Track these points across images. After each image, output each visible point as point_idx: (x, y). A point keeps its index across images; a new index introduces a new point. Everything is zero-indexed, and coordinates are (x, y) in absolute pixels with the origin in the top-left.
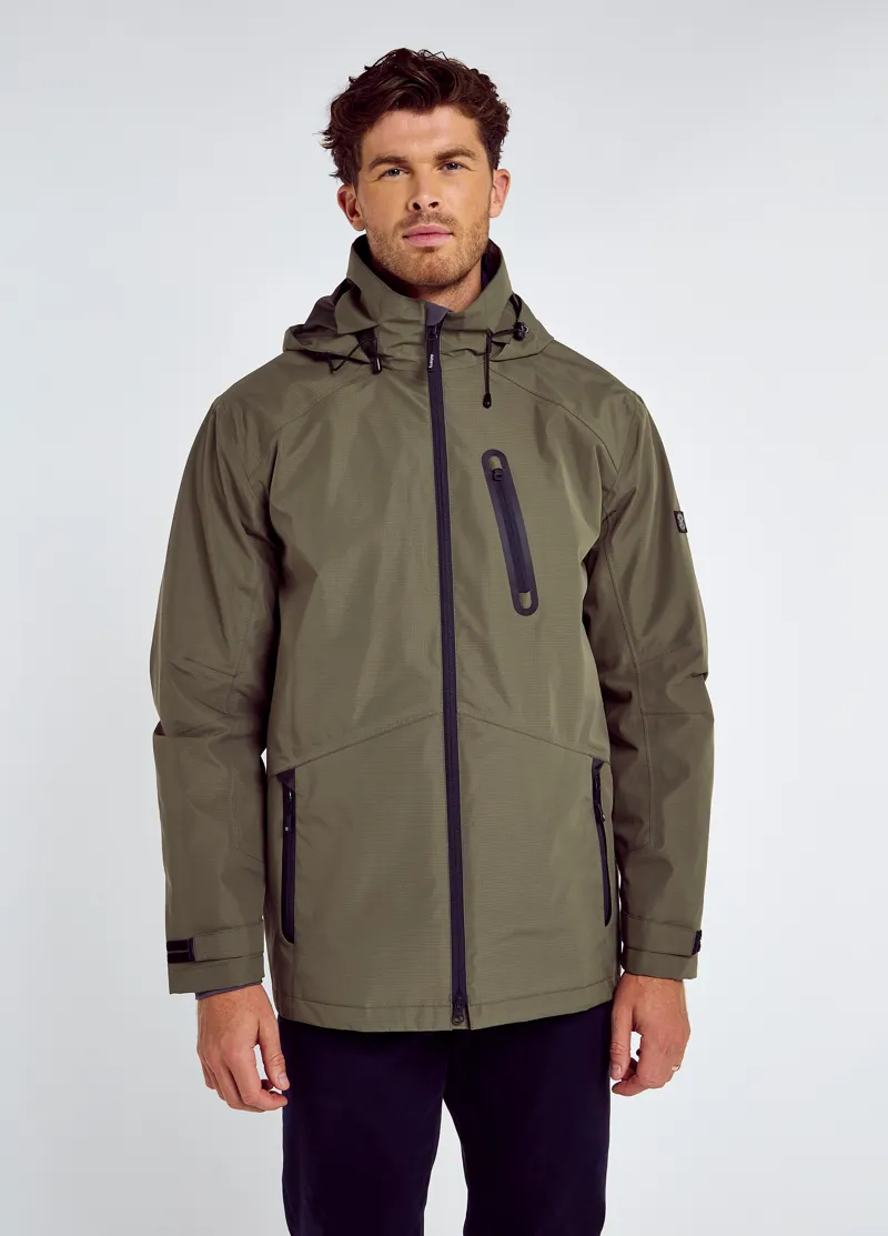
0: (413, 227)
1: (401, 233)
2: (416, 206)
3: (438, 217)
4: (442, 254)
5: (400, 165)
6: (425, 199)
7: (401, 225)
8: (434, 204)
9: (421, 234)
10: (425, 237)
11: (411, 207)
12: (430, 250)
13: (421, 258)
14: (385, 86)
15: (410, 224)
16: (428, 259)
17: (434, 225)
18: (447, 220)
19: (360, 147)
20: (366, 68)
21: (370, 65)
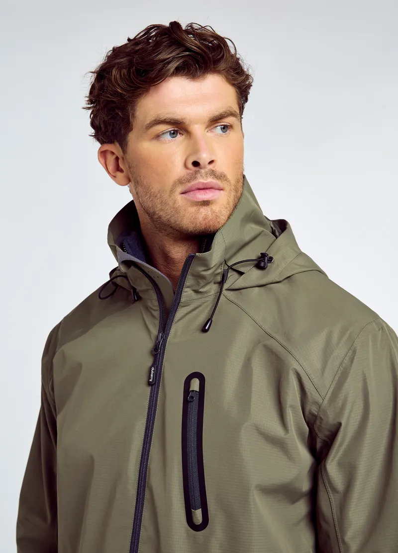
0: (192, 183)
1: (180, 189)
2: (196, 164)
3: (213, 173)
4: (215, 207)
5: (179, 127)
6: (204, 158)
7: (180, 182)
8: (211, 162)
9: (199, 189)
10: (202, 192)
11: (190, 165)
12: (206, 203)
13: (198, 212)
14: (163, 56)
15: (189, 181)
16: (204, 211)
17: (210, 180)
18: (221, 177)
19: (134, 110)
20: (129, 40)
21: (132, 37)
